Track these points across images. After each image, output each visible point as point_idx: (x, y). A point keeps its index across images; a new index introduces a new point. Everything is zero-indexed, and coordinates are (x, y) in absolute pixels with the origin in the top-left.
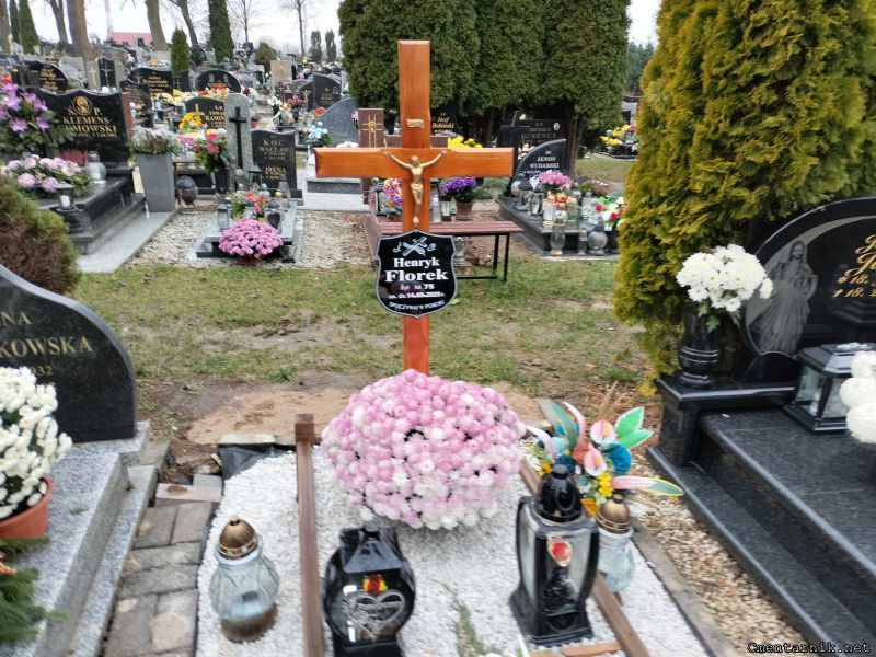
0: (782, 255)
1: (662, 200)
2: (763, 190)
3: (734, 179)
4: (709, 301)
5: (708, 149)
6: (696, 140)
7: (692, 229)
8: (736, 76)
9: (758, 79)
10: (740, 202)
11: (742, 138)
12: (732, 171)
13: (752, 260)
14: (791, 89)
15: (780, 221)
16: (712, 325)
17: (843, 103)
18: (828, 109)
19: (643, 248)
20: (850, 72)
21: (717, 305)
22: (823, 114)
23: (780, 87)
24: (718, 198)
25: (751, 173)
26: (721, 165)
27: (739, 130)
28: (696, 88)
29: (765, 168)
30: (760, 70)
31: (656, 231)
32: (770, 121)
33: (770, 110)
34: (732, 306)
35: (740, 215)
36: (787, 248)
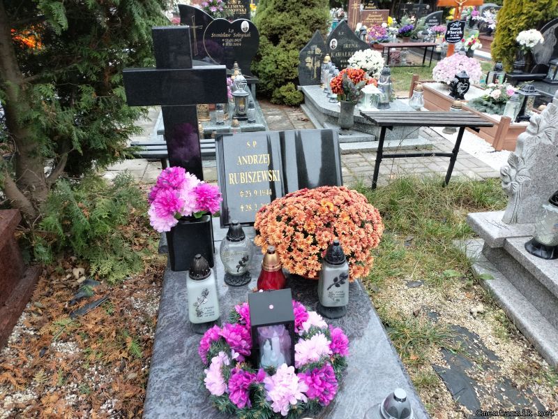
0: (547, 32)
1: (513, 17)
2: (544, 11)
3: (536, 8)
4: (525, 45)
7: (522, 24)
10: (536, 16)
12: (535, 6)
13: (539, 33)
15: (547, 22)
16: (525, 53)
19: (505, 32)
21: (527, 46)
24: (530, 15)
25: (540, 6)
26: (532, 4)
29: (545, 5)
31: (510, 27)
34: (532, 45)
35: (536, 19)
36: (549, 29)
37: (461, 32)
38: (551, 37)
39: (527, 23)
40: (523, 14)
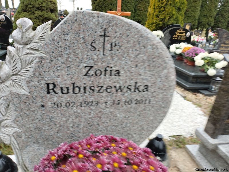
0: (166, 32)
2: (162, 22)
3: (159, 21)
5: (156, 16)
6: (154, 15)
7: (154, 28)
8: (159, 6)
9: (162, 7)
10: (159, 24)
11: (160, 15)
12: (159, 19)
14: (166, 8)
15: (165, 27)
17: (172, 10)
18: (170, 11)
20: (173, 6)
22: (169, 11)
23: (164, 8)
24: (157, 23)
25: (161, 20)
26: (157, 18)
27: (160, 14)
28: (154, 8)
29: (163, 19)
30: (162, 6)
32: (163, 12)
33: (163, 11)
38: (168, 35)
39: (156, 27)
40: (154, 23)
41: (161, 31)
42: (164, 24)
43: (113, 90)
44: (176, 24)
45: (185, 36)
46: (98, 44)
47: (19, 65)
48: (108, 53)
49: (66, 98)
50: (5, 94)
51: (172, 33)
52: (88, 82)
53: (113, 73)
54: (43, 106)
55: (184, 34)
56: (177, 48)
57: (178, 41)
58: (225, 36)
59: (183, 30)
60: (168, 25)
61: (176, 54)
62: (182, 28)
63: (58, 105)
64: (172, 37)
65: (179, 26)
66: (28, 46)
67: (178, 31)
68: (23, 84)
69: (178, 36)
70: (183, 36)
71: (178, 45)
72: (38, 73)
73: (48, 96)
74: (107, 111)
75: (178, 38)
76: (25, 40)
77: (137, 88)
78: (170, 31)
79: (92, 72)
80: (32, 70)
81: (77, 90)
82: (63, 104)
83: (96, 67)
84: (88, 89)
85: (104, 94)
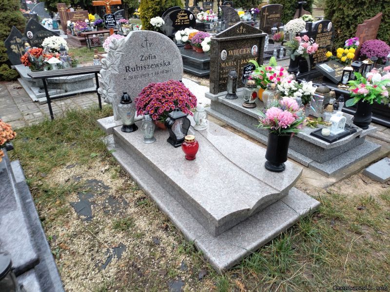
0: (166, 17)
1: (145, 10)
2: (159, 6)
3: (155, 5)
4: (155, 26)
7: (151, 14)
10: (156, 9)
12: (154, 3)
15: (164, 11)
16: (157, 30)
24: (153, 8)
25: (157, 3)
26: (152, 2)
31: (146, 16)
34: (159, 26)
37: (114, 21)
38: (169, 20)
39: (153, 13)
40: (150, 8)
41: (161, 17)
42: (161, 8)
43: (154, 66)
44: (175, 5)
45: (189, 18)
46: (144, 45)
47: (114, 60)
48: (149, 48)
49: (134, 74)
50: (109, 75)
51: (173, 17)
52: (142, 63)
53: (153, 57)
54: (125, 79)
55: (187, 17)
56: (182, 35)
57: (182, 27)
58: (230, 13)
59: (184, 13)
60: (166, 9)
61: (184, 43)
62: (183, 10)
63: (131, 78)
64: (174, 23)
65: (179, 8)
66: (117, 50)
67: (180, 14)
68: (116, 68)
69: (181, 20)
70: (186, 19)
71: (182, 32)
72: (122, 62)
73: (127, 73)
74: (153, 78)
75: (181, 23)
76: (115, 48)
77: (165, 64)
78: (171, 15)
79: (143, 58)
80: (119, 61)
81: (138, 68)
82: (134, 77)
83: (145, 56)
84: (143, 67)
85: (151, 69)
